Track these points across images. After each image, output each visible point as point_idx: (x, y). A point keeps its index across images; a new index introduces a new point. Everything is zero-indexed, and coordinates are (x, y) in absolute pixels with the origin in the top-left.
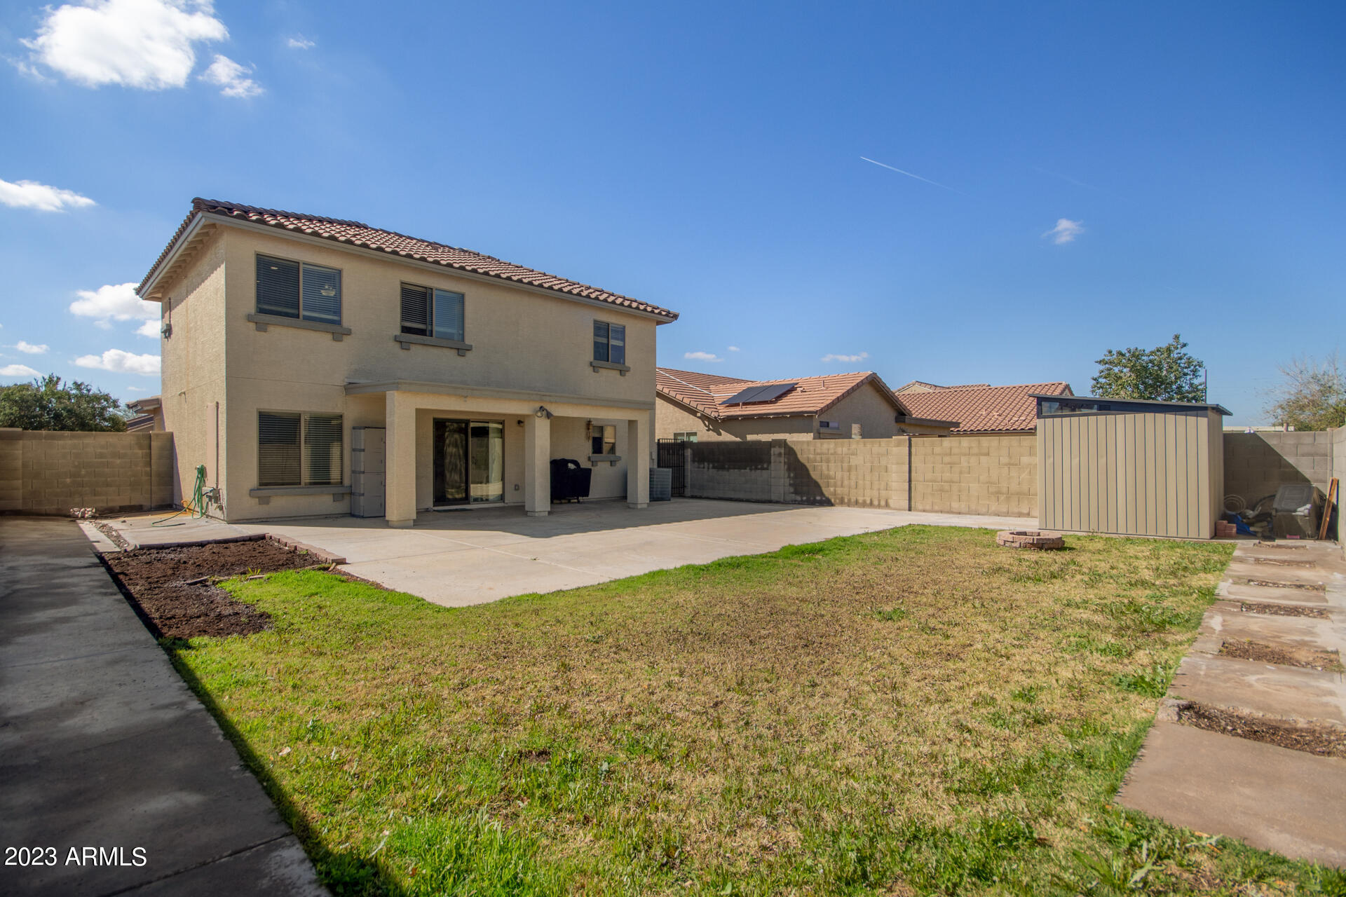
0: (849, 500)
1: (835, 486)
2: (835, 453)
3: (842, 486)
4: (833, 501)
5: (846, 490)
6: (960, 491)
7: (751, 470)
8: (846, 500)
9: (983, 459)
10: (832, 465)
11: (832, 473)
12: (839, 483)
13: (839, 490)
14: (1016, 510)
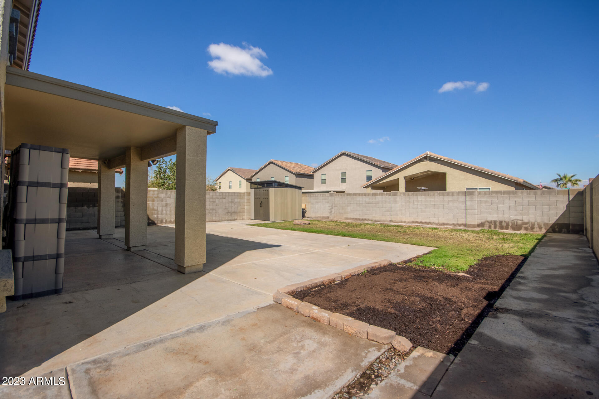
0: (166, 221)
1: (158, 214)
2: (158, 197)
3: (162, 214)
4: (156, 222)
5: (164, 216)
6: (216, 213)
7: (88, 207)
8: (164, 221)
9: (224, 200)
10: (156, 203)
11: (155, 207)
12: (160, 213)
13: (160, 216)
14: (233, 218)
